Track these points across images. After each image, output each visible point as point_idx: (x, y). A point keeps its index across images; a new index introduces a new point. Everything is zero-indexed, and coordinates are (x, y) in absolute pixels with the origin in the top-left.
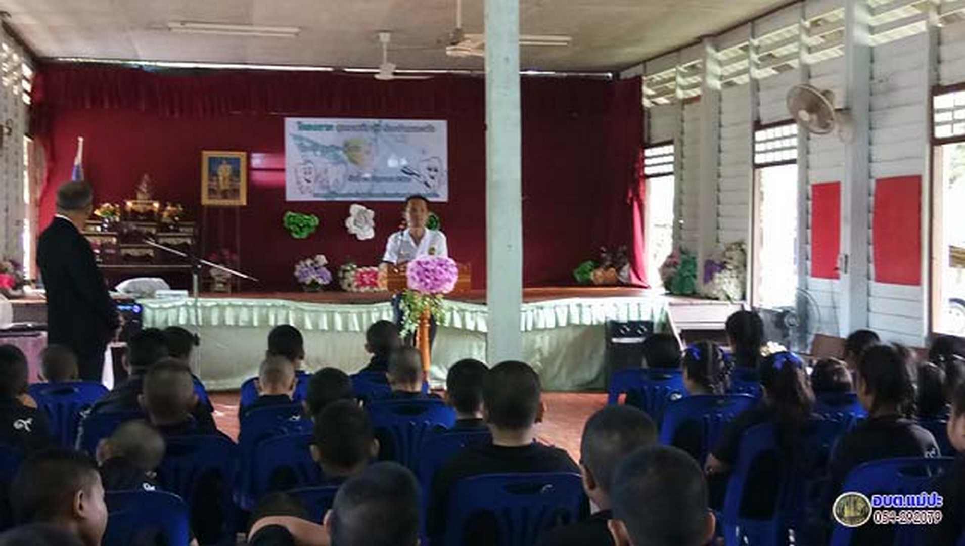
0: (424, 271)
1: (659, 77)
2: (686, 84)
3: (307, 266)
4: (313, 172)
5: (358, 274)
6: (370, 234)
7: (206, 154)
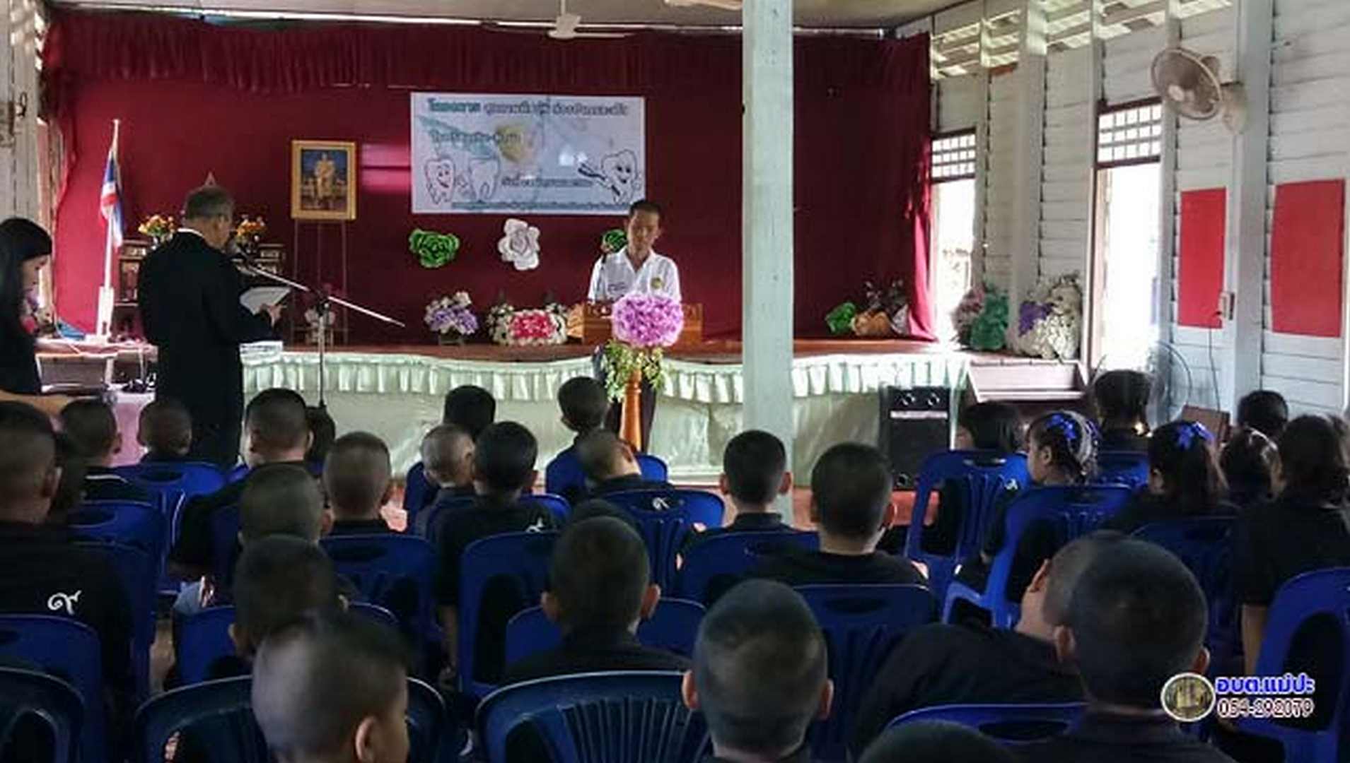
0: (637, 315)
1: (953, 35)
2: (993, 46)
3: (442, 307)
4: (451, 172)
5: (516, 320)
6: (533, 263)
7: (299, 145)
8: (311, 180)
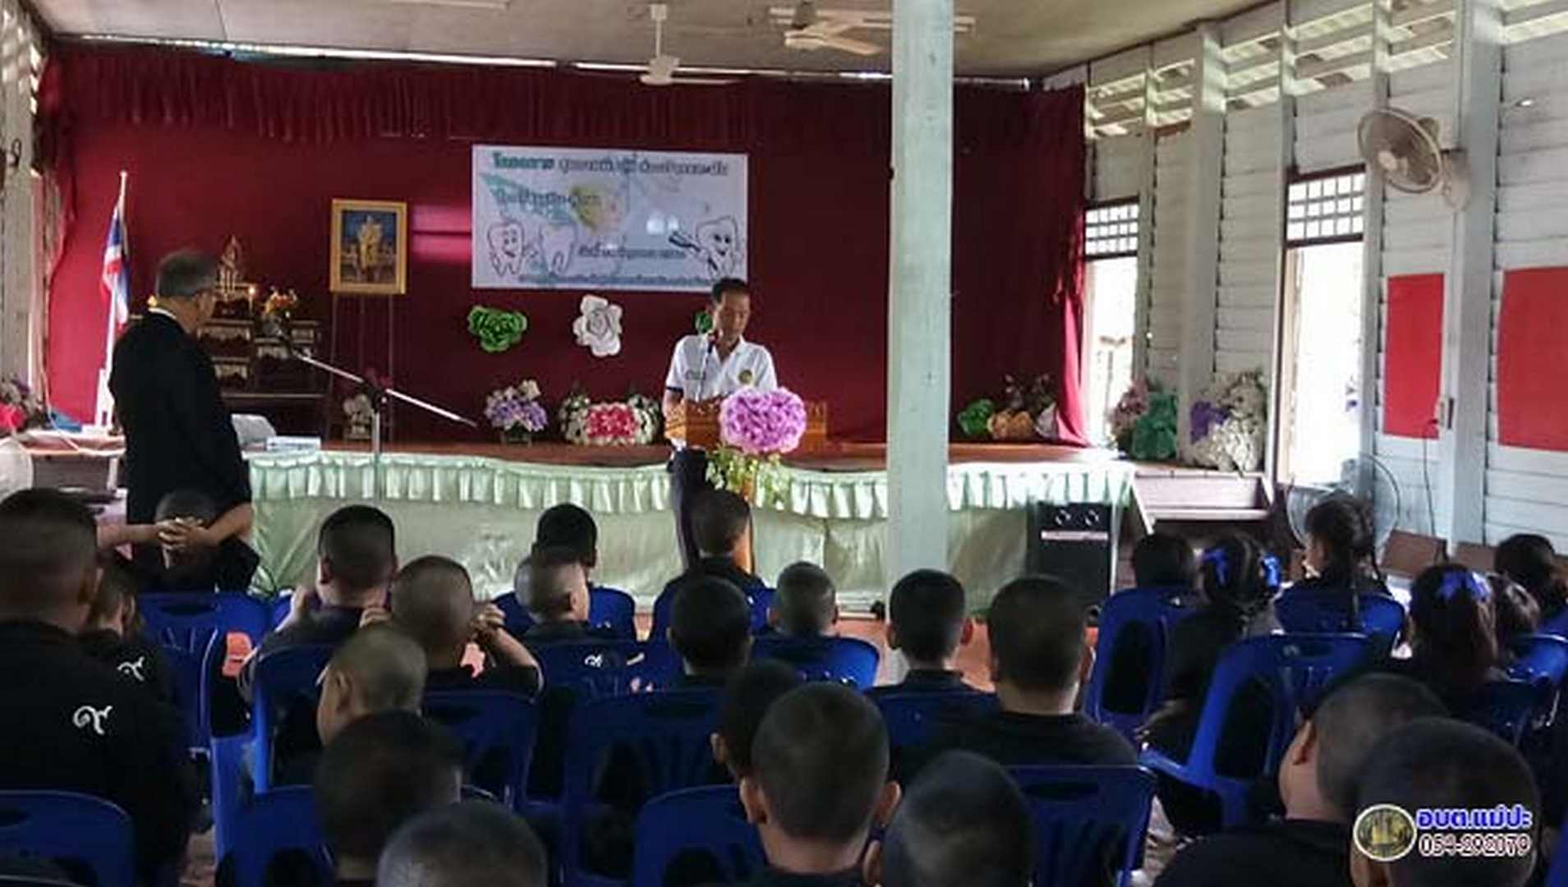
0: (750, 413)
1: (1112, 88)
2: (1161, 101)
3: (505, 399)
4: (520, 240)
5: (593, 415)
6: (614, 347)
7: (339, 206)
8: (353, 247)
